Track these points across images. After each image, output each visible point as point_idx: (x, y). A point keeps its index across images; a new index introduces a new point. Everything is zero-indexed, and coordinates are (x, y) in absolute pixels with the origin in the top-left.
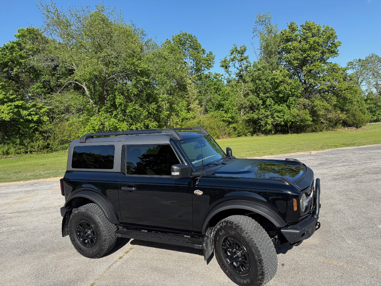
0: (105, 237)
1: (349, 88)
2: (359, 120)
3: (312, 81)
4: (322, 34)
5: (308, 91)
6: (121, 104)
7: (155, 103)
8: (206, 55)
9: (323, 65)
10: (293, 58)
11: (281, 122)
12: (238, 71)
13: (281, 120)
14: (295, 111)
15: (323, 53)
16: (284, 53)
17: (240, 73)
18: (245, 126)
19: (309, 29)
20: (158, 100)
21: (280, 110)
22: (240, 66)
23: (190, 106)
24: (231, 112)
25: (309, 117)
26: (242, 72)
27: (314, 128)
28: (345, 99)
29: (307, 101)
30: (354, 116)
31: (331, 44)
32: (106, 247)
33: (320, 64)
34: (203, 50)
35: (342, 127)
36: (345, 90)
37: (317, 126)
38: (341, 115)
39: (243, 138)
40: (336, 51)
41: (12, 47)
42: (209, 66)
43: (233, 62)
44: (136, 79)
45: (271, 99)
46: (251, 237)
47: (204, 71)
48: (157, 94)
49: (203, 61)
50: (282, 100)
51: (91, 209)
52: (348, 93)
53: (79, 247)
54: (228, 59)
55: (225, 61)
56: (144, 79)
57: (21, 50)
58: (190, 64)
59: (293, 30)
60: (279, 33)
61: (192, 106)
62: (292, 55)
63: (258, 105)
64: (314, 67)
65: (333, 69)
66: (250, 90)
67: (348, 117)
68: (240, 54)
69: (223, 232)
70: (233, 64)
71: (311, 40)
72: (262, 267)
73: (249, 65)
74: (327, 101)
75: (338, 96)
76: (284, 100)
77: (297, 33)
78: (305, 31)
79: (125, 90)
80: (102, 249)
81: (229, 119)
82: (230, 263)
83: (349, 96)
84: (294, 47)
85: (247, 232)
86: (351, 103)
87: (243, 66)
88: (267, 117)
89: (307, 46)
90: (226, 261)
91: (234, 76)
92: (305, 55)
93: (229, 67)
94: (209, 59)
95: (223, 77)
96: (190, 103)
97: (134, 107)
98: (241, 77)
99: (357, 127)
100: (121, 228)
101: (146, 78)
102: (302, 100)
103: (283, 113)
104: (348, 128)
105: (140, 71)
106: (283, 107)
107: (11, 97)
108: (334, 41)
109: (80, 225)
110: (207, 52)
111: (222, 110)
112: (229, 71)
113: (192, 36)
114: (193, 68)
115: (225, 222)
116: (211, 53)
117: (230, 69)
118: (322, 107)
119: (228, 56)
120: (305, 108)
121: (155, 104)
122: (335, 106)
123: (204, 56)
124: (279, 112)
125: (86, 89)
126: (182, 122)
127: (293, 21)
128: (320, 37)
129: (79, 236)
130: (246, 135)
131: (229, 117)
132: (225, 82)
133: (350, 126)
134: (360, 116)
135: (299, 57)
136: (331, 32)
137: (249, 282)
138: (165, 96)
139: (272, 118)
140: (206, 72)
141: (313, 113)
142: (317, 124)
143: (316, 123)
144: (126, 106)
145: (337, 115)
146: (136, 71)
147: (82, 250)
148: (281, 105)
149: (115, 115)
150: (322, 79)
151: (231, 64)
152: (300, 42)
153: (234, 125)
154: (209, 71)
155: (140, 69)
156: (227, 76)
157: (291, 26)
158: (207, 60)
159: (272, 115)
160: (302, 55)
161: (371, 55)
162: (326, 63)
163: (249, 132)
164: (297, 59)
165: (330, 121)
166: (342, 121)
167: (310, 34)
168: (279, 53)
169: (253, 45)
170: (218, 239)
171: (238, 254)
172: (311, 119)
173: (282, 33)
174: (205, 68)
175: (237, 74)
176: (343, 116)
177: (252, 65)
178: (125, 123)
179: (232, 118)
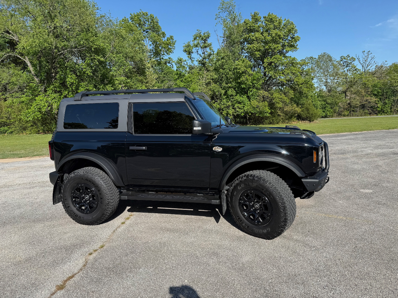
0: (108, 201)
1: (306, 82)
2: (312, 115)
3: (271, 73)
4: (283, 28)
5: (267, 84)
6: (72, 84)
7: (111, 85)
8: (166, 39)
9: (283, 58)
10: (256, 49)
11: (242, 113)
12: (201, 59)
13: (242, 111)
14: (254, 103)
15: (283, 46)
16: (246, 43)
17: (203, 61)
19: (271, 21)
20: (114, 82)
21: (241, 101)
22: (203, 53)
25: (267, 110)
26: (204, 60)
27: (271, 121)
28: (301, 93)
29: (266, 93)
30: (308, 110)
31: (291, 38)
32: (109, 212)
33: (280, 57)
34: (163, 33)
35: (297, 120)
36: (302, 84)
37: (274, 118)
38: (297, 109)
40: (296, 45)
42: (169, 51)
43: (196, 48)
45: (232, 89)
46: (275, 186)
47: (164, 56)
48: (113, 75)
49: (163, 45)
50: (243, 91)
51: (91, 171)
52: (304, 88)
53: (75, 214)
54: (192, 44)
55: (188, 46)
56: (99, 57)
58: (149, 46)
59: (257, 20)
60: (242, 22)
62: (255, 45)
63: (221, 95)
64: (275, 59)
65: (292, 63)
66: (212, 79)
67: (302, 111)
68: (203, 40)
69: (243, 185)
70: (196, 51)
71: (274, 32)
72: (285, 214)
73: (212, 53)
74: (285, 94)
75: (294, 90)
76: (245, 91)
77: (259, 23)
78: (267, 22)
80: (104, 214)
82: (247, 216)
83: (305, 90)
84: (256, 38)
85: (270, 182)
86: (307, 97)
87: (206, 53)
88: (228, 107)
89: (269, 38)
90: (242, 214)
91: (196, 63)
92: (267, 47)
93: (192, 53)
94: (169, 43)
95: (185, 63)
98: (204, 64)
99: (310, 121)
100: (124, 191)
101: (101, 57)
102: (261, 92)
103: (244, 104)
104: (302, 121)
105: (94, 49)
106: (244, 98)
108: (294, 35)
109: (76, 189)
110: (168, 36)
112: (192, 57)
114: (153, 51)
115: (245, 176)
116: (171, 37)
117: (193, 55)
118: (280, 100)
119: (191, 41)
120: (264, 101)
121: (111, 87)
122: (292, 99)
123: (164, 39)
124: (240, 103)
125: (29, 64)
127: (256, 11)
128: (281, 30)
129: (74, 202)
133: (303, 119)
134: (313, 110)
135: (261, 48)
136: (292, 26)
137: (269, 230)
138: (123, 78)
139: (233, 109)
140: (166, 57)
141: (272, 105)
142: (275, 116)
143: (273, 115)
145: (293, 108)
146: (90, 48)
147: (79, 217)
148: (242, 96)
150: (281, 73)
151: (194, 50)
152: (262, 34)
154: (169, 56)
155: (95, 46)
156: (189, 62)
157: (255, 16)
158: (168, 44)
159: (233, 105)
160: (264, 47)
161: (323, 54)
162: (285, 57)
164: (259, 50)
165: (286, 113)
166: (296, 115)
167: (272, 26)
168: (241, 43)
169: (216, 32)
170: (235, 194)
171: (256, 207)
172: (270, 111)
173: (245, 22)
174: (165, 53)
175: (200, 61)
176: (298, 110)
177: (215, 53)
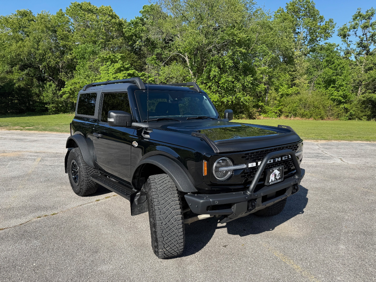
6: (215, 76)
7: (251, 75)
8: (324, 23)
12: (360, 40)
18: (361, 108)
20: (255, 72)
22: (364, 35)
23: (294, 80)
24: (343, 90)
32: (85, 187)
34: (321, 17)
39: (356, 122)
41: (136, 23)
43: (354, 30)
44: (232, 50)
49: (320, 30)
54: (349, 26)
55: (344, 29)
56: (241, 49)
57: (143, 25)
61: (297, 81)
68: (365, 19)
70: (354, 32)
79: (221, 62)
81: (340, 97)
93: (349, 36)
94: (328, 27)
95: (339, 48)
96: (296, 77)
97: (228, 79)
98: (364, 47)
105: (238, 41)
107: (126, 66)
109: (73, 164)
110: (327, 19)
111: (333, 87)
112: (348, 40)
113: (309, 2)
114: (306, 38)
116: (331, 21)
117: (349, 38)
121: (251, 77)
123: (322, 24)
125: (187, 60)
126: (281, 98)
130: (360, 119)
131: (340, 96)
132: (342, 54)
138: (265, 68)
140: (322, 43)
144: (220, 78)
147: (73, 186)
149: (209, 87)
151: (351, 33)
153: (346, 106)
155: (238, 39)
156: (344, 46)
158: (325, 29)
163: (365, 116)
178: (218, 94)
179: (345, 97)
